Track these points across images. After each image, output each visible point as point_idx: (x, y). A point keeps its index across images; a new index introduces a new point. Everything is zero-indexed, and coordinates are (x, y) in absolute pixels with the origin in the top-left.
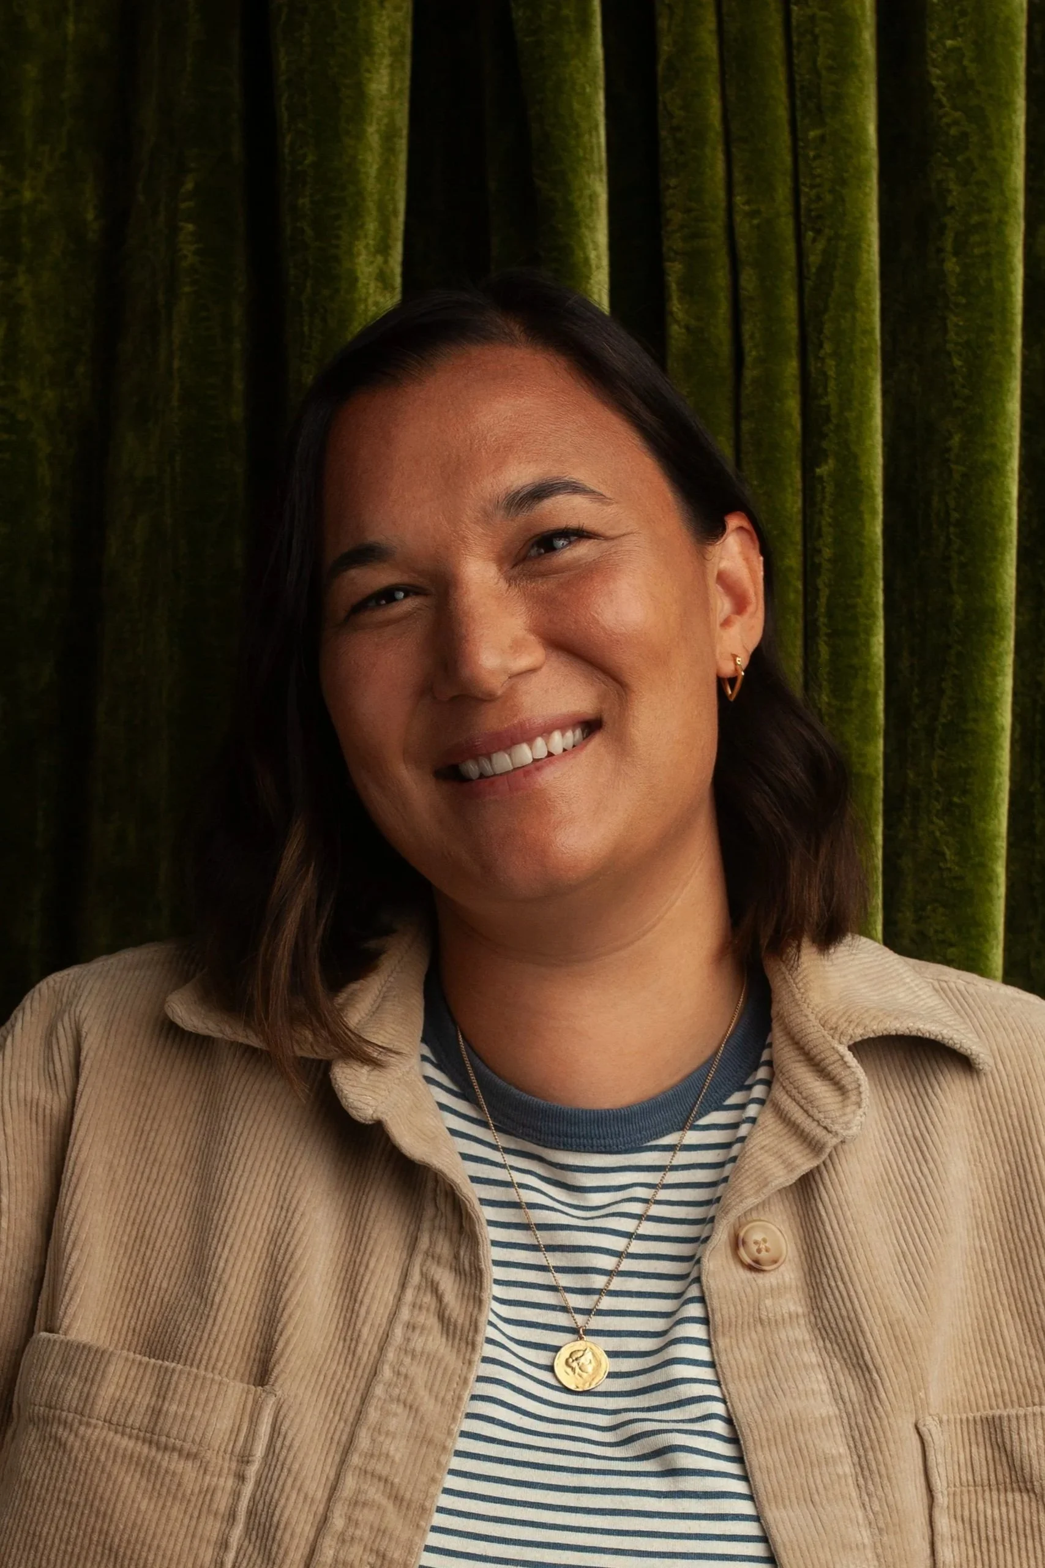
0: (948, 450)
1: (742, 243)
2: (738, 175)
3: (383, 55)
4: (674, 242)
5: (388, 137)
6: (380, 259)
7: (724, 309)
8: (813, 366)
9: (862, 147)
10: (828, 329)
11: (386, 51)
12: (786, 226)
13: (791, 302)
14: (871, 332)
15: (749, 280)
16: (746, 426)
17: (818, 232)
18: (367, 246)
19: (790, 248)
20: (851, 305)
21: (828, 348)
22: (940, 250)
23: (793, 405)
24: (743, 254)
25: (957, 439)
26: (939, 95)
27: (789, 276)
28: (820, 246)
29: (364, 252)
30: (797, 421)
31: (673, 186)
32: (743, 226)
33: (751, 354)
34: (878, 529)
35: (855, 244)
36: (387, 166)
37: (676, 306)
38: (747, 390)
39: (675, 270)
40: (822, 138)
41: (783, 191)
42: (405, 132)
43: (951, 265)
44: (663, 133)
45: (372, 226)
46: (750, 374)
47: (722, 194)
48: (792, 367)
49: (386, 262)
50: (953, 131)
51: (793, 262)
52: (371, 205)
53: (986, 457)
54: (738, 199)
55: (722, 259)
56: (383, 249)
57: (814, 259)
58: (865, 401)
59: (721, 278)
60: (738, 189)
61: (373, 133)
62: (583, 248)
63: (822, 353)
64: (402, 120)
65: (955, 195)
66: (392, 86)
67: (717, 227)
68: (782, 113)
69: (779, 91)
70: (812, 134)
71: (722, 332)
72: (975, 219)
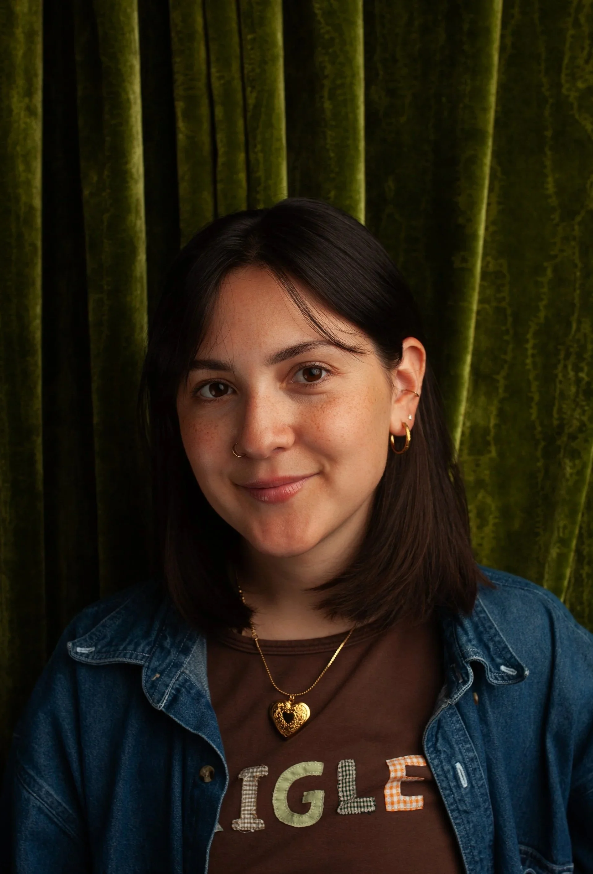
0: (329, 198)
1: (215, 92)
2: (213, 58)
4: (179, 91)
5: (30, 36)
6: (27, 100)
7: (206, 126)
8: (252, 156)
9: (274, 44)
10: (259, 138)
12: (237, 84)
13: (240, 123)
14: (280, 140)
15: (219, 112)
16: (220, 186)
17: (253, 87)
18: (18, 93)
19: (239, 96)
20: (270, 125)
21: (259, 147)
22: (322, 97)
23: (242, 176)
24: (216, 98)
25: (332, 194)
26: (320, 18)
27: (239, 111)
28: (254, 95)
29: (16, 96)
30: (244, 184)
31: (178, 62)
32: (216, 84)
33: (221, 150)
35: (272, 94)
37: (181, 124)
38: (220, 168)
39: (180, 106)
40: (254, 39)
41: (235, 66)
43: (328, 105)
44: (173, 34)
45: (21, 82)
46: (221, 160)
47: (204, 67)
48: (242, 157)
49: (31, 101)
50: (327, 37)
51: (241, 103)
53: (347, 202)
54: (213, 70)
55: (205, 102)
56: (29, 93)
57: (251, 101)
58: (278, 175)
59: (204, 110)
60: (213, 65)
61: (19, 33)
62: (127, 93)
63: (256, 150)
64: (39, 26)
65: (329, 70)
66: (30, 9)
67: (201, 84)
68: (234, 25)
69: (233, 15)
70: (250, 37)
71: (205, 139)
72: (339, 82)
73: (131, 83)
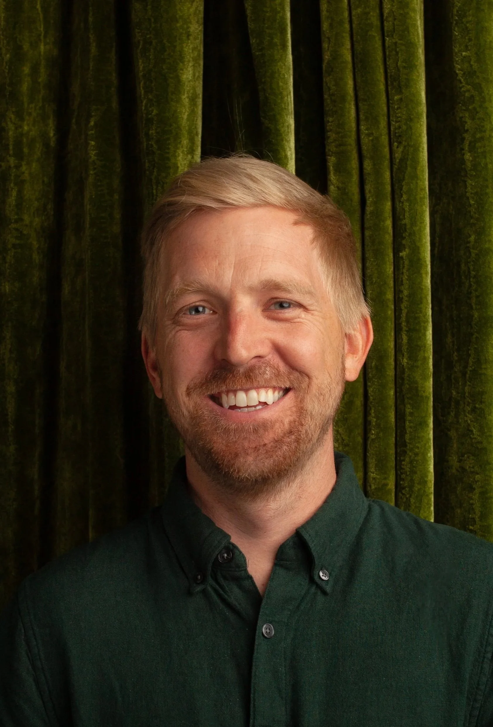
0: (469, 242)
1: (364, 148)
2: (362, 116)
3: (189, 61)
4: (331, 147)
5: (193, 99)
6: (190, 157)
7: (355, 178)
8: (398, 205)
9: (419, 103)
10: (405, 189)
11: (191, 59)
12: (385, 139)
13: (387, 175)
14: (425, 189)
15: (368, 165)
16: (367, 233)
17: (400, 143)
18: (183, 151)
19: (387, 150)
20: (415, 177)
21: (405, 197)
22: (462, 149)
23: (389, 223)
24: (365, 153)
25: (472, 238)
26: (460, 77)
27: (386, 163)
28: (401, 149)
29: (181, 154)
30: (390, 230)
31: (330, 121)
32: (365, 140)
33: (370, 200)
34: (429, 281)
35: (417, 149)
36: (193, 112)
37: (332, 177)
38: (368, 216)
39: (332, 160)
40: (401, 100)
41: (383, 123)
42: (201, 96)
43: (468, 156)
44: (326, 96)
45: (185, 142)
46: (369, 209)
47: (354, 125)
48: (388, 205)
49: (193, 157)
50: (467, 95)
51: (388, 156)
52: (185, 132)
53: (487, 246)
54: (362, 127)
55: (354, 155)
56: (191, 151)
57: (398, 155)
58: (423, 222)
59: (354, 164)
60: (362, 123)
61: (185, 99)
62: (284, 150)
63: (402, 199)
64: (200, 91)
65: (469, 124)
66: (194, 75)
67: (352, 140)
68: (382, 87)
69: (381, 77)
70: (396, 98)
71: (354, 189)
72: (478, 135)
73: (288, 141)
